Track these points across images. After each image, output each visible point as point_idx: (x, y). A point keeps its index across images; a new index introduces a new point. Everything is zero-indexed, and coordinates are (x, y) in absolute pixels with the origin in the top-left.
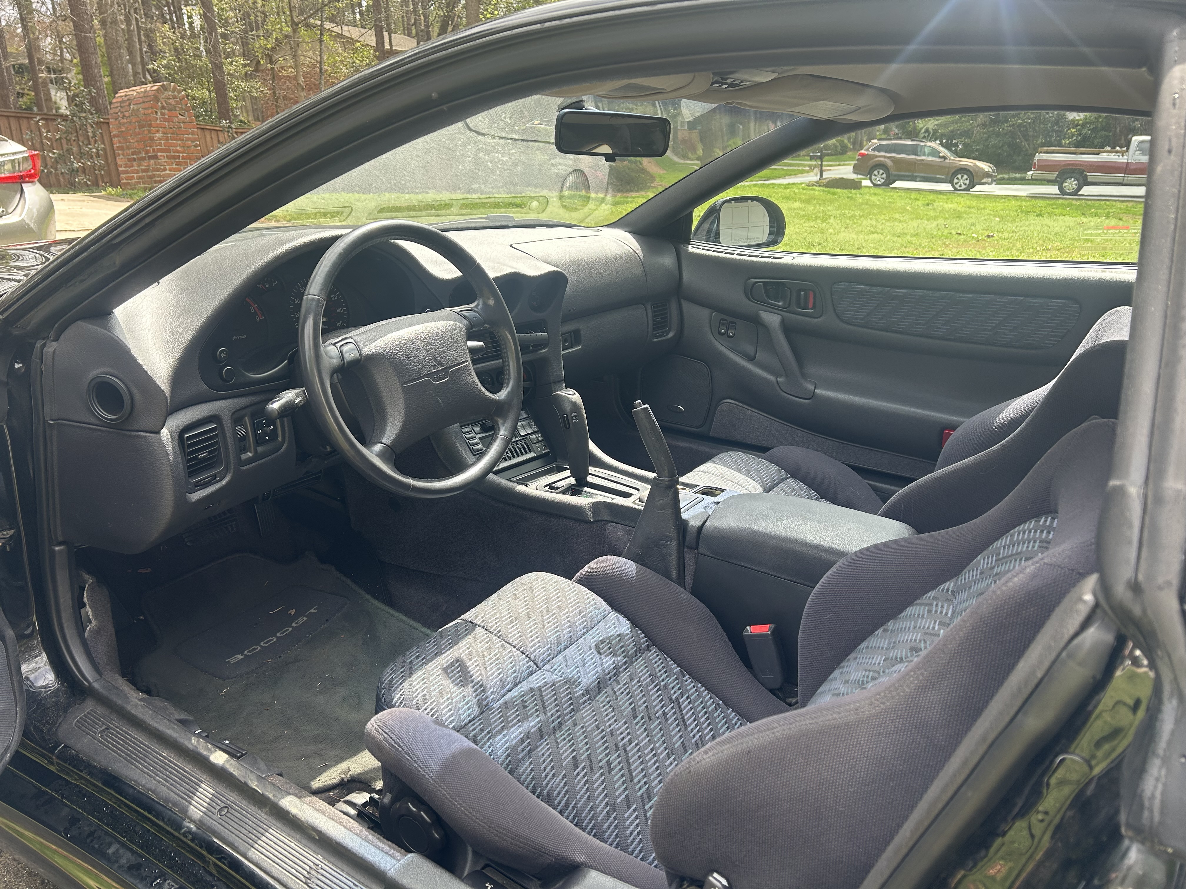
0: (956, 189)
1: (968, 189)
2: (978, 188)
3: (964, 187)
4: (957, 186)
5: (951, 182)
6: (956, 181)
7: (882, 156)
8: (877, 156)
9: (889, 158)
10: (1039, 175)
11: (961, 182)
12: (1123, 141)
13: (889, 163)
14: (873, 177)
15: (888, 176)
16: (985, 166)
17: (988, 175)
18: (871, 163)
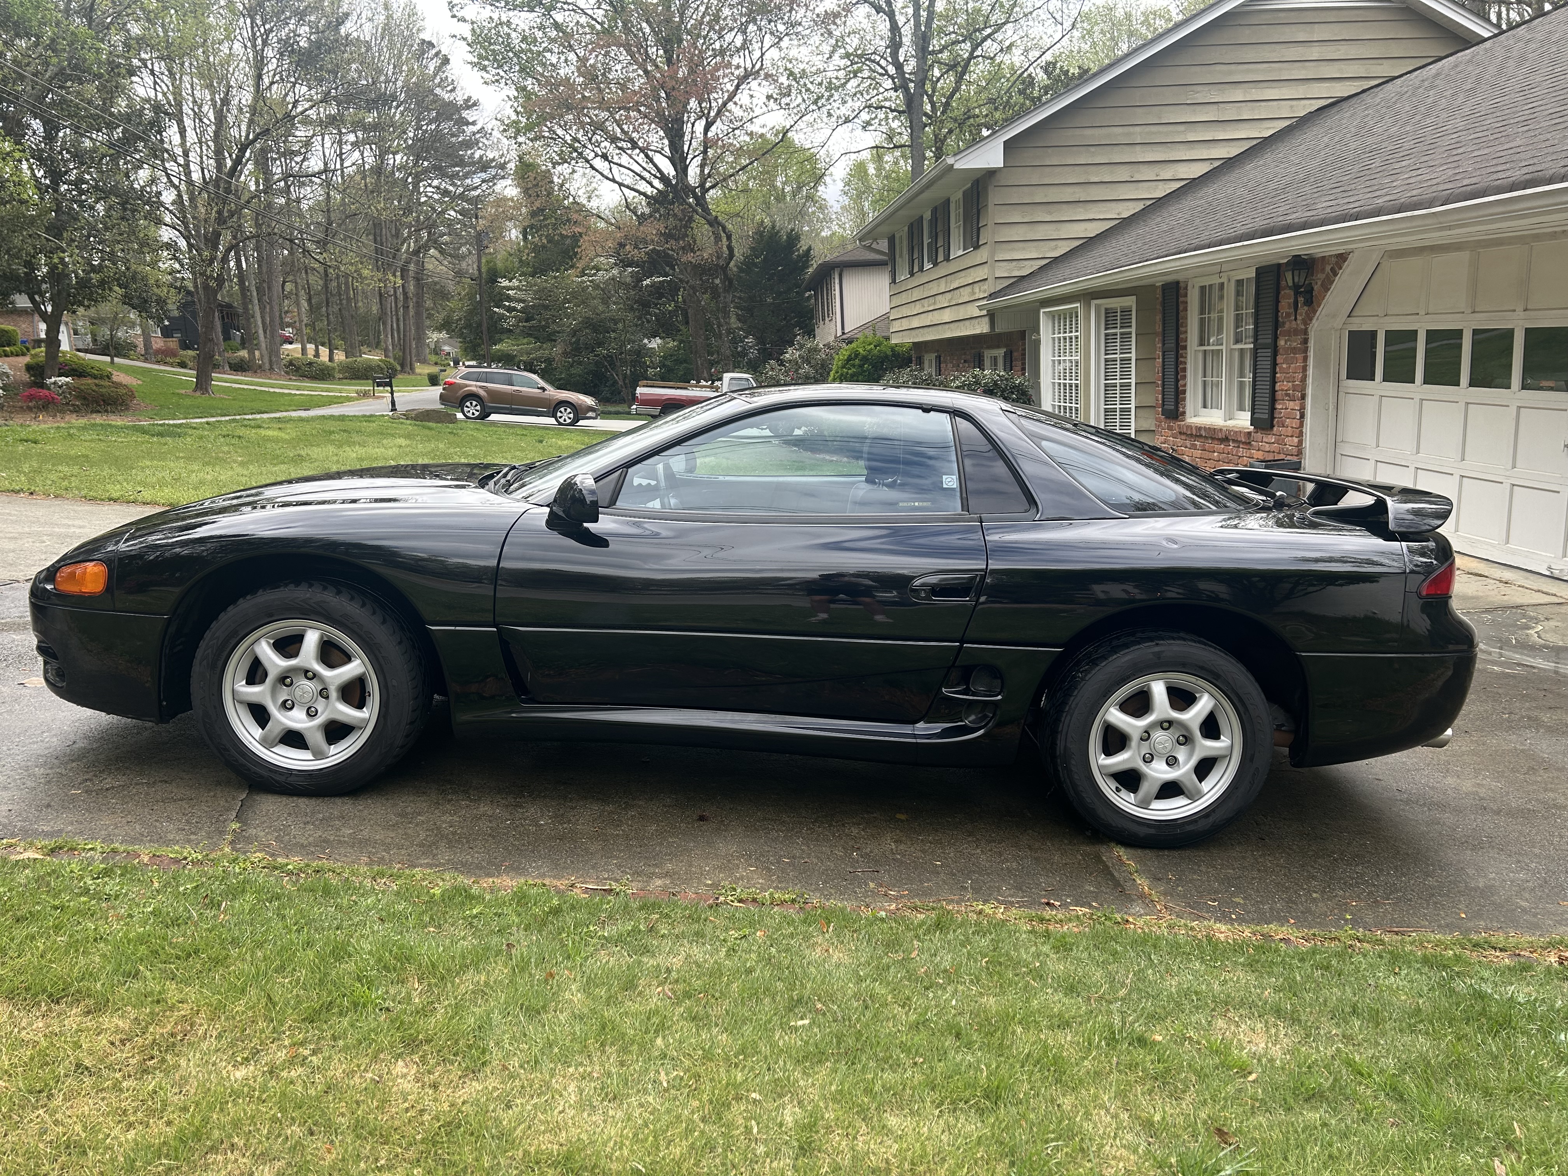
0: (560, 424)
1: (572, 424)
2: (581, 423)
3: (568, 421)
4: (561, 420)
5: (554, 416)
6: (559, 414)
7: (474, 386)
8: (467, 386)
9: (481, 387)
10: (643, 409)
11: (565, 416)
12: (705, 375)
13: (482, 393)
14: (466, 409)
15: (483, 407)
16: (589, 401)
17: (591, 409)
18: (461, 393)
